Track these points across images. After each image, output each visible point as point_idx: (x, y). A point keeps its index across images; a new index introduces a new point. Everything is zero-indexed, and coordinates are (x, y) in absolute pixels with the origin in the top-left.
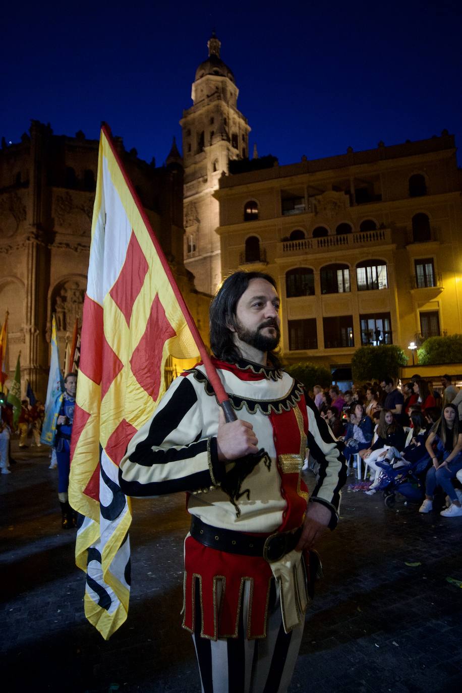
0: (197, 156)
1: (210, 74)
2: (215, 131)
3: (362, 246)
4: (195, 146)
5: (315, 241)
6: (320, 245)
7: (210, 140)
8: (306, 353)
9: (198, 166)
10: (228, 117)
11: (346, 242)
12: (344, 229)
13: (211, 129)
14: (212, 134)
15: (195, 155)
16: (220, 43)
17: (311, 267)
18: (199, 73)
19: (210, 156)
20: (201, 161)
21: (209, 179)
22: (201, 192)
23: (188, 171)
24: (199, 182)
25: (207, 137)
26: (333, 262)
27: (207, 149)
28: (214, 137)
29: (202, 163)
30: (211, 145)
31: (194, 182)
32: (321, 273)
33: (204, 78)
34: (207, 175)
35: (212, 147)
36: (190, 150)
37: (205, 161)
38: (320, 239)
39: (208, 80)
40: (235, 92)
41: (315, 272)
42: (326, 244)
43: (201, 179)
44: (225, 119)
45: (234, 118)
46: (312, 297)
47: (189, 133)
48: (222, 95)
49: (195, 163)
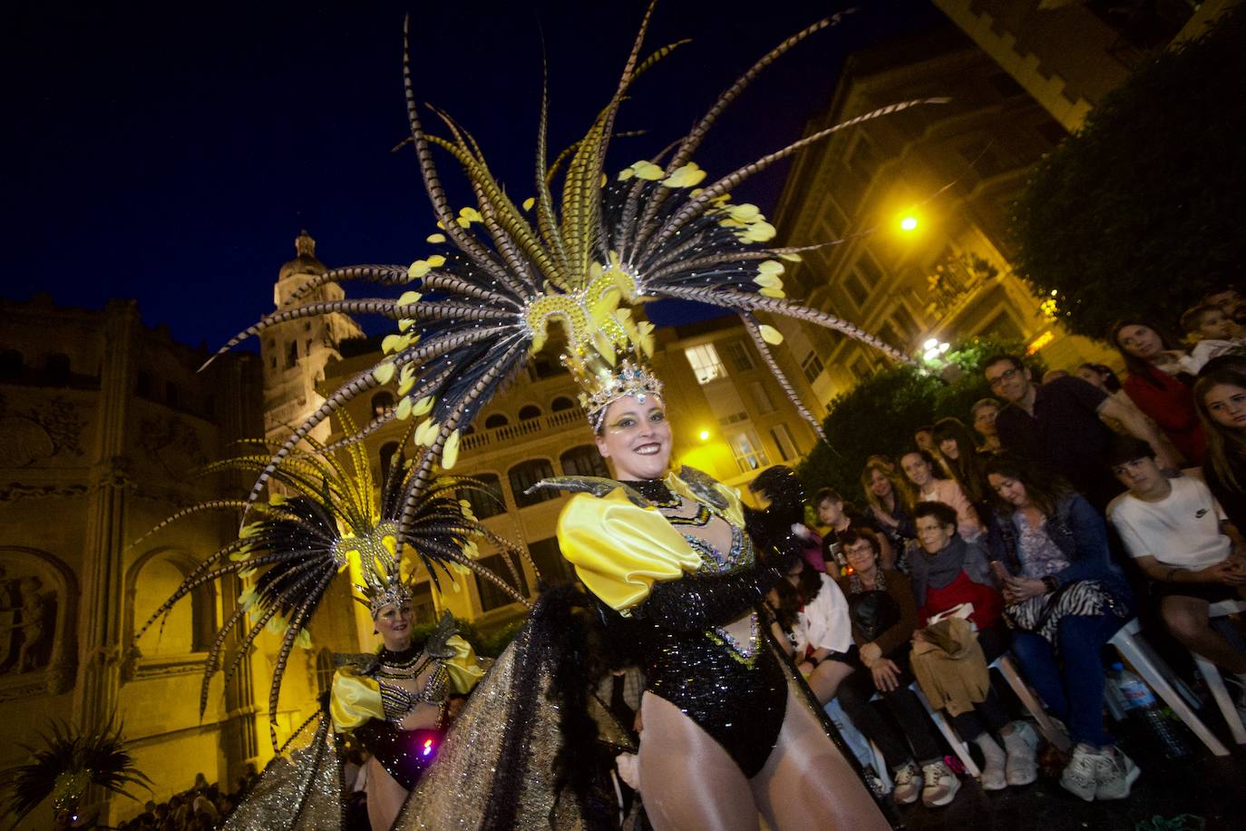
0: (287, 373)
1: (300, 273)
2: (313, 338)
3: (563, 430)
4: (282, 359)
5: (492, 432)
6: (500, 438)
7: (305, 348)
8: (511, 609)
9: (288, 386)
10: (332, 322)
11: (537, 428)
12: (529, 413)
13: (306, 337)
14: (309, 343)
15: (284, 370)
16: (314, 242)
17: (492, 471)
18: (284, 273)
19: (308, 369)
20: (295, 378)
21: (308, 400)
22: (297, 418)
23: (271, 394)
24: (293, 406)
25: (301, 347)
26: (525, 459)
27: (302, 360)
28: (311, 345)
29: (295, 382)
30: (308, 355)
31: (284, 406)
32: (510, 478)
33: (292, 278)
34: (304, 394)
35: (310, 357)
36: (274, 365)
37: (300, 378)
38: (498, 429)
39: (298, 280)
40: (340, 294)
41: (500, 478)
42: (510, 435)
43: (295, 402)
44: (328, 326)
45: (340, 324)
46: (503, 516)
47: (273, 344)
48: (320, 297)
49: (285, 382)
